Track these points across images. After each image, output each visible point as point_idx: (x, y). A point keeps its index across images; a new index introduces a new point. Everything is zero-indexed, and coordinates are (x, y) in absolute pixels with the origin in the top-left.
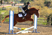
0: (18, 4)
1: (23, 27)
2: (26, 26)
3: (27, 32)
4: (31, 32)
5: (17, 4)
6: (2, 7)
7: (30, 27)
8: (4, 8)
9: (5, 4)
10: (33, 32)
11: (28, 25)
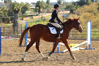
0: (62, 12)
1: (72, 43)
2: (76, 41)
3: (78, 49)
4: (83, 49)
5: (60, 12)
6: (41, 16)
7: (80, 43)
8: (43, 18)
9: (44, 12)
10: (86, 49)
11: (79, 39)
